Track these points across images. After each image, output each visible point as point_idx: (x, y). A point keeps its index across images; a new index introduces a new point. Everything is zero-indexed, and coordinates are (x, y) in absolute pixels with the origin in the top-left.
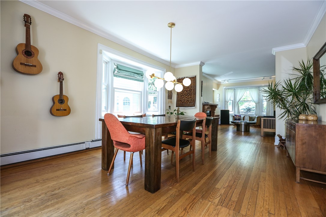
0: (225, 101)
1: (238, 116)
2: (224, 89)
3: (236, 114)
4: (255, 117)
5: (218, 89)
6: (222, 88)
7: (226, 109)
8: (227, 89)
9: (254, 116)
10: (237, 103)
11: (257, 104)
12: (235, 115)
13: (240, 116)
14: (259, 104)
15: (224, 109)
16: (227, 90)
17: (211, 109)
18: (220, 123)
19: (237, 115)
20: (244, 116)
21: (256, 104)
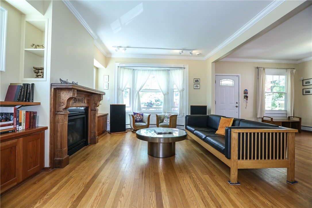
0: (118, 89)
1: (140, 115)
2: (117, 68)
3: (135, 111)
4: (165, 117)
5: (106, 65)
6: (113, 65)
7: (120, 103)
8: (121, 67)
9: (163, 114)
10: (136, 92)
11: (166, 96)
12: (135, 114)
13: (142, 115)
14: (168, 94)
15: (116, 104)
16: (122, 69)
17: (88, 103)
18: (108, 128)
19: (137, 114)
20: (150, 116)
21: (164, 95)
